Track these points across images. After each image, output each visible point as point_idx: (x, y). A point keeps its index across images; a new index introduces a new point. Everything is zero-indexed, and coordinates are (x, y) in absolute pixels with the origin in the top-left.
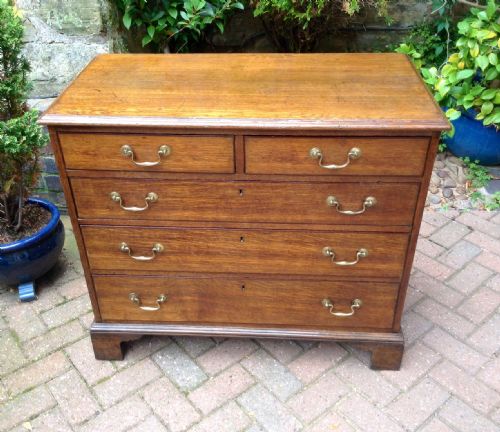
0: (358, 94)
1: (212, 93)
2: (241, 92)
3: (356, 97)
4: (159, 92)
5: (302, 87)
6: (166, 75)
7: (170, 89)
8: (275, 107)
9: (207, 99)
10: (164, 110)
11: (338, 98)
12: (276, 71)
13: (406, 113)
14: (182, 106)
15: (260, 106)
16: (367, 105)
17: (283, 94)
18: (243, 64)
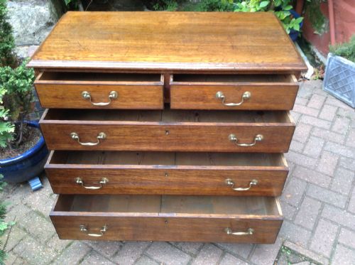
0: (245, 43)
1: (147, 43)
2: (167, 42)
3: (244, 46)
4: (110, 41)
5: (208, 38)
6: (115, 28)
7: (118, 39)
8: (190, 54)
9: (144, 47)
10: (115, 55)
11: (232, 46)
12: (190, 25)
13: (278, 58)
14: (127, 52)
15: (181, 53)
16: (252, 51)
17: (195, 44)
18: (166, 20)
